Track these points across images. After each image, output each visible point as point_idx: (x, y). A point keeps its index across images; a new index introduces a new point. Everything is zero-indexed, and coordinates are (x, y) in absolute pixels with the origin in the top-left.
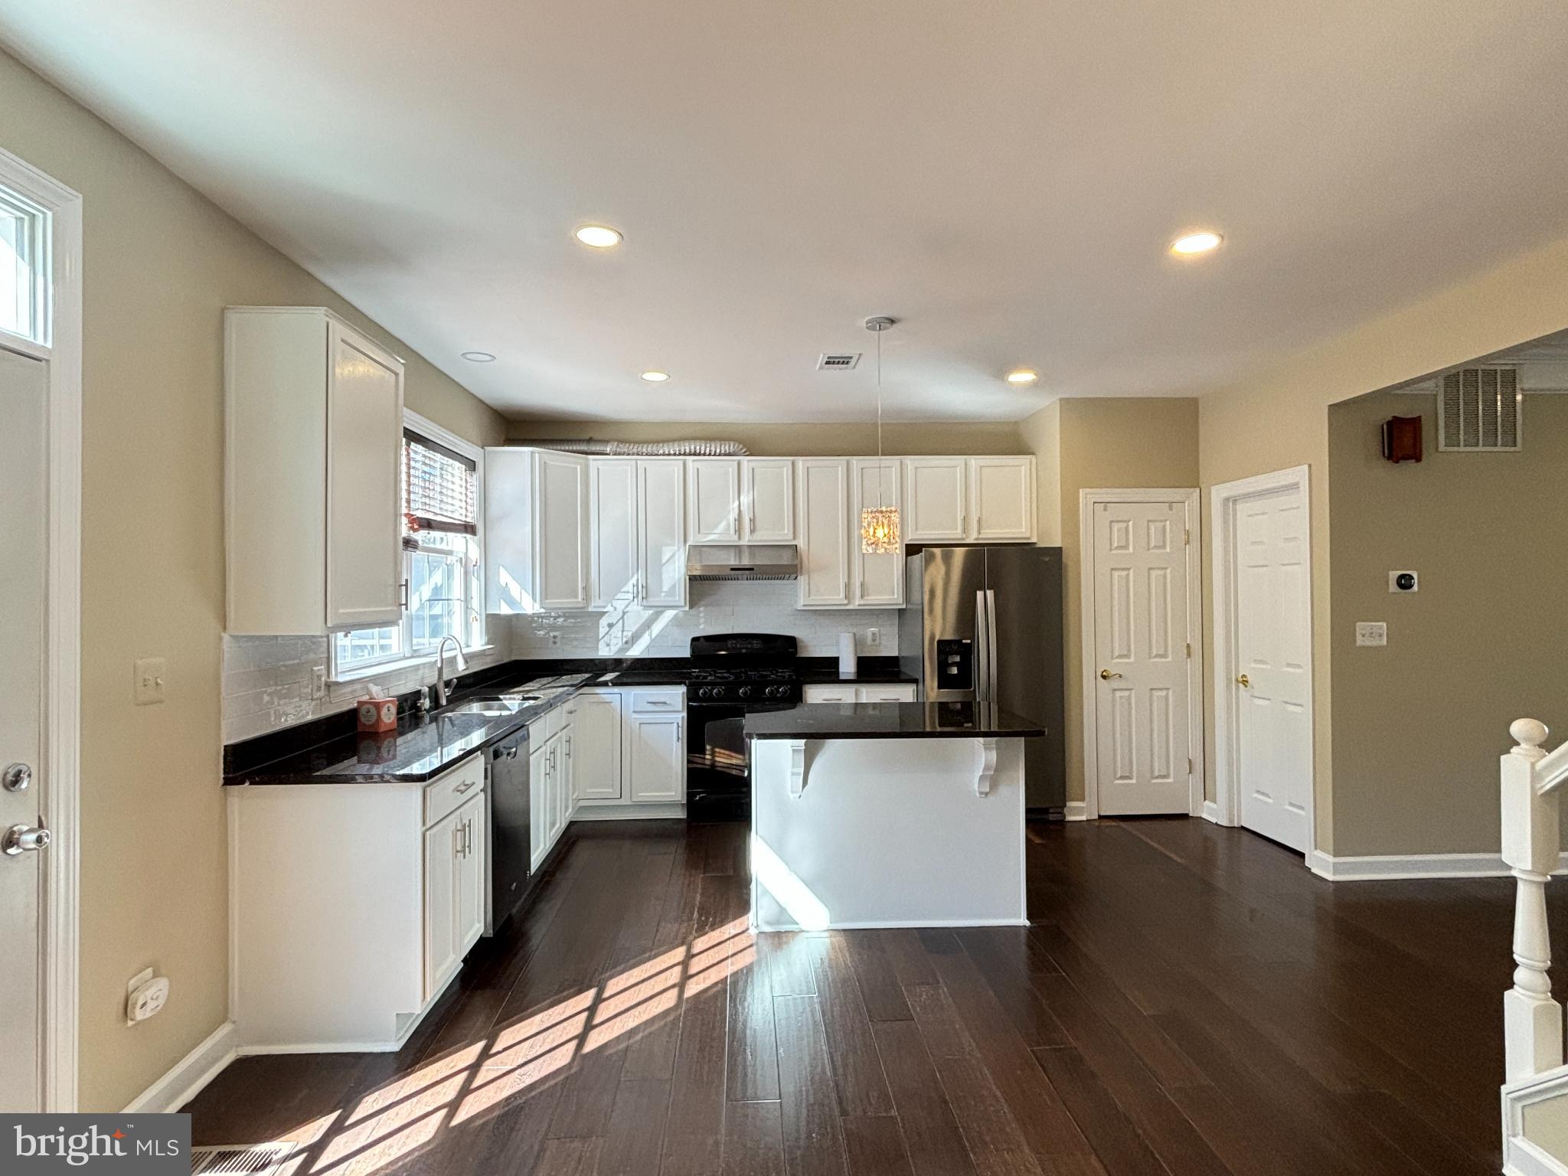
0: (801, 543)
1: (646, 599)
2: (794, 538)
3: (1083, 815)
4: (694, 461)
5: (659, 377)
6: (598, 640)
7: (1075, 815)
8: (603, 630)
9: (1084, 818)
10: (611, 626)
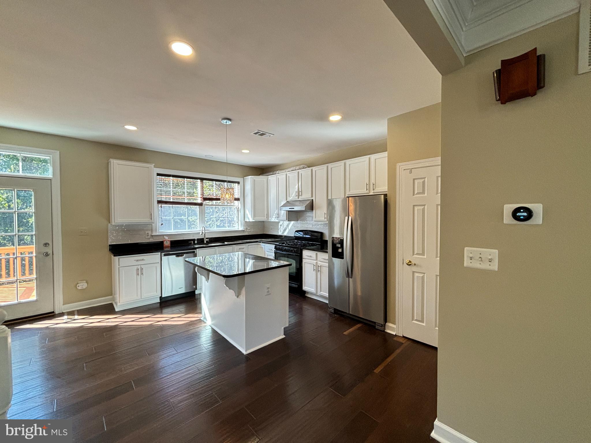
0: (314, 198)
1: (279, 217)
2: (312, 197)
3: (395, 332)
4: (289, 173)
5: (247, 151)
6: (279, 230)
7: (391, 330)
8: (279, 227)
9: (394, 333)
10: (281, 225)
